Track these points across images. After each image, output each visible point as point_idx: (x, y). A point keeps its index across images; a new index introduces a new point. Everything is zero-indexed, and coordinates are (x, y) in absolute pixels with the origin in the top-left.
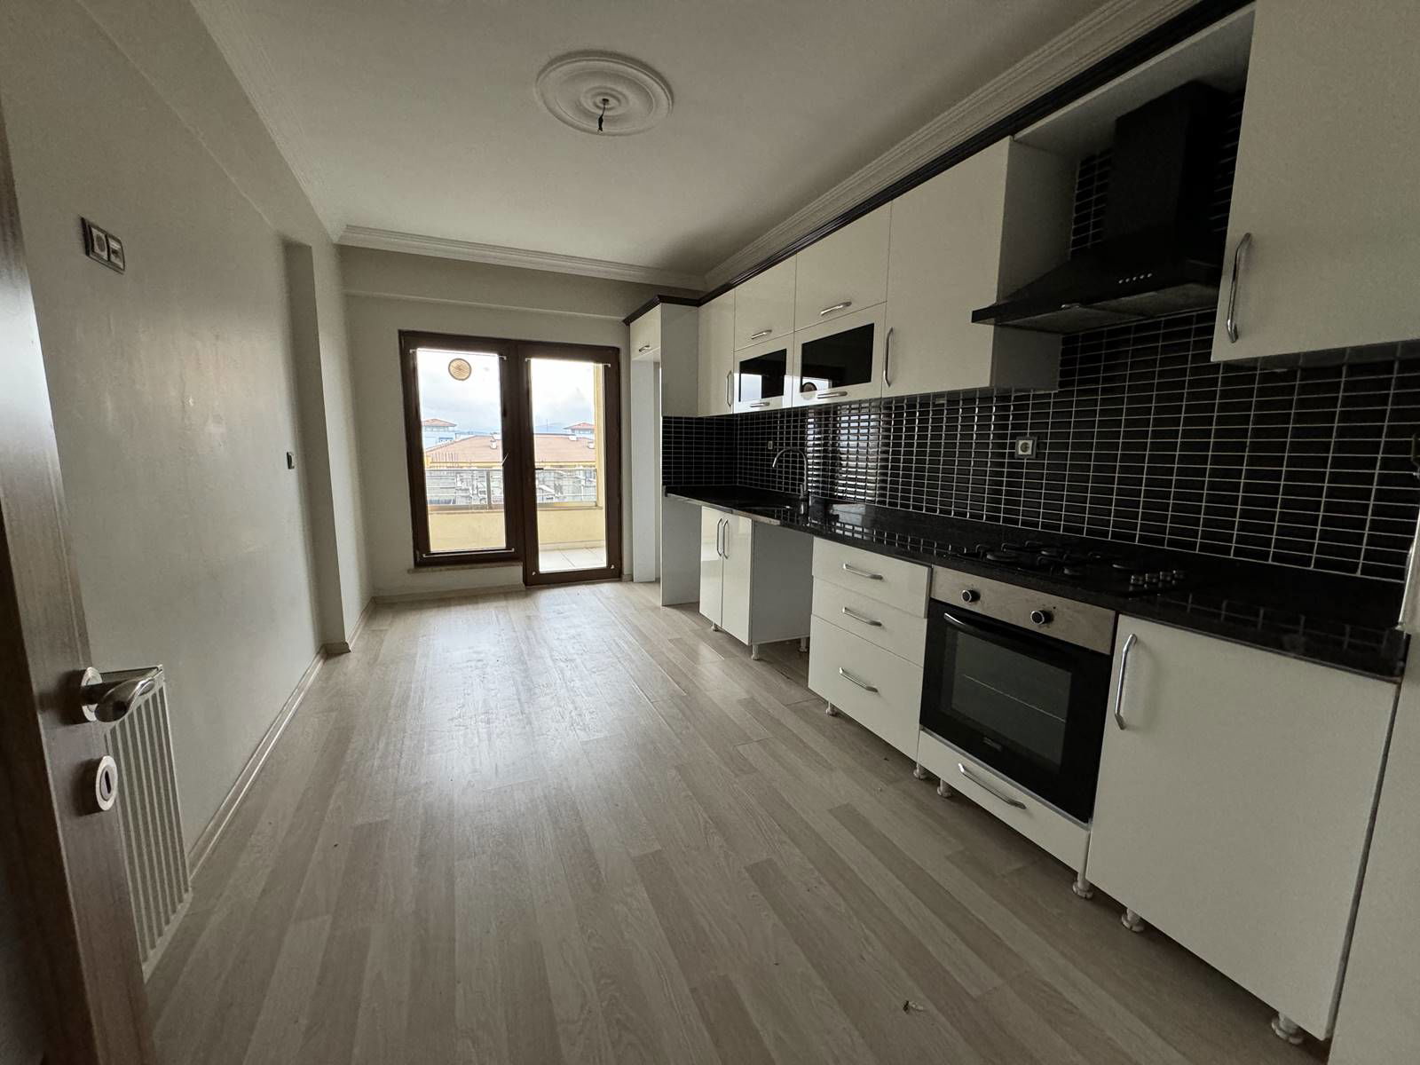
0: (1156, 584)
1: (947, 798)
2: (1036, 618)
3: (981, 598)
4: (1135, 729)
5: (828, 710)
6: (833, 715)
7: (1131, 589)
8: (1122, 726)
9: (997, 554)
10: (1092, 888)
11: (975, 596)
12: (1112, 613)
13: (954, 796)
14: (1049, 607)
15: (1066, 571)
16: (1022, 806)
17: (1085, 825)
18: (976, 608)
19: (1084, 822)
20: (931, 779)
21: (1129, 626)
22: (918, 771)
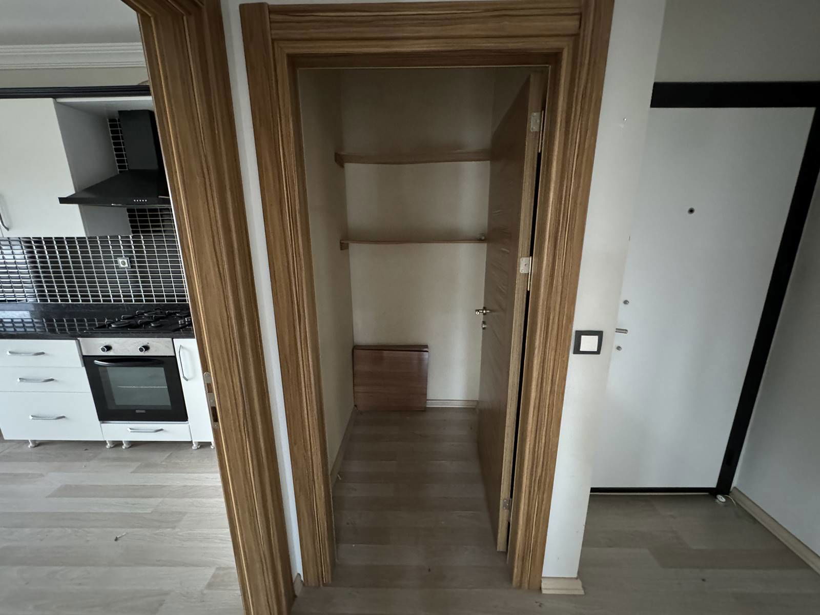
0: (185, 324)
1: (130, 447)
2: (141, 350)
3: (113, 348)
4: (191, 379)
5: (31, 444)
6: (35, 446)
7: (180, 326)
8: (187, 380)
9: (117, 324)
10: (200, 443)
11: (109, 348)
12: (170, 339)
13: (133, 444)
14: (145, 344)
15: (153, 325)
16: (161, 430)
17: (187, 422)
18: (111, 353)
19: (185, 421)
20: (117, 444)
21: (178, 342)
22: (109, 444)
